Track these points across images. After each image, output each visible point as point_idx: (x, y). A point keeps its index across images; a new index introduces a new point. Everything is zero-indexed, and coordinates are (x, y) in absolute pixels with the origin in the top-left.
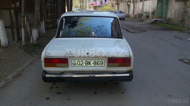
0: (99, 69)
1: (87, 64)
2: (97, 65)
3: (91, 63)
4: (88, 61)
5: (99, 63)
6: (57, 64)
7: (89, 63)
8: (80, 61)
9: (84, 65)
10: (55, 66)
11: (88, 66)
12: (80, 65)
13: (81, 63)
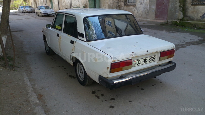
0: (153, 65)
1: (144, 62)
2: (151, 62)
3: (147, 60)
4: (145, 59)
5: (153, 58)
6: (124, 68)
7: (146, 61)
8: (139, 60)
9: (142, 63)
10: (121, 70)
11: (145, 63)
12: (139, 65)
13: (140, 62)
